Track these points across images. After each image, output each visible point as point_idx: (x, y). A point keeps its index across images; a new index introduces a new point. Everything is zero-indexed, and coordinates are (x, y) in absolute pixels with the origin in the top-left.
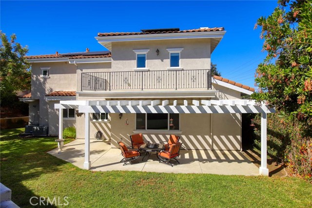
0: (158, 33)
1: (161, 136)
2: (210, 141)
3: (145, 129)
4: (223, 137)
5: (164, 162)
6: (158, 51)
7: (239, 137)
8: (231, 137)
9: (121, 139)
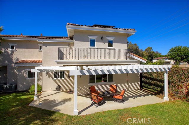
0: (105, 27)
1: (103, 86)
2: (127, 86)
3: (94, 82)
4: (133, 84)
5: (118, 102)
6: (102, 38)
7: (139, 83)
8: (136, 83)
9: (81, 89)
